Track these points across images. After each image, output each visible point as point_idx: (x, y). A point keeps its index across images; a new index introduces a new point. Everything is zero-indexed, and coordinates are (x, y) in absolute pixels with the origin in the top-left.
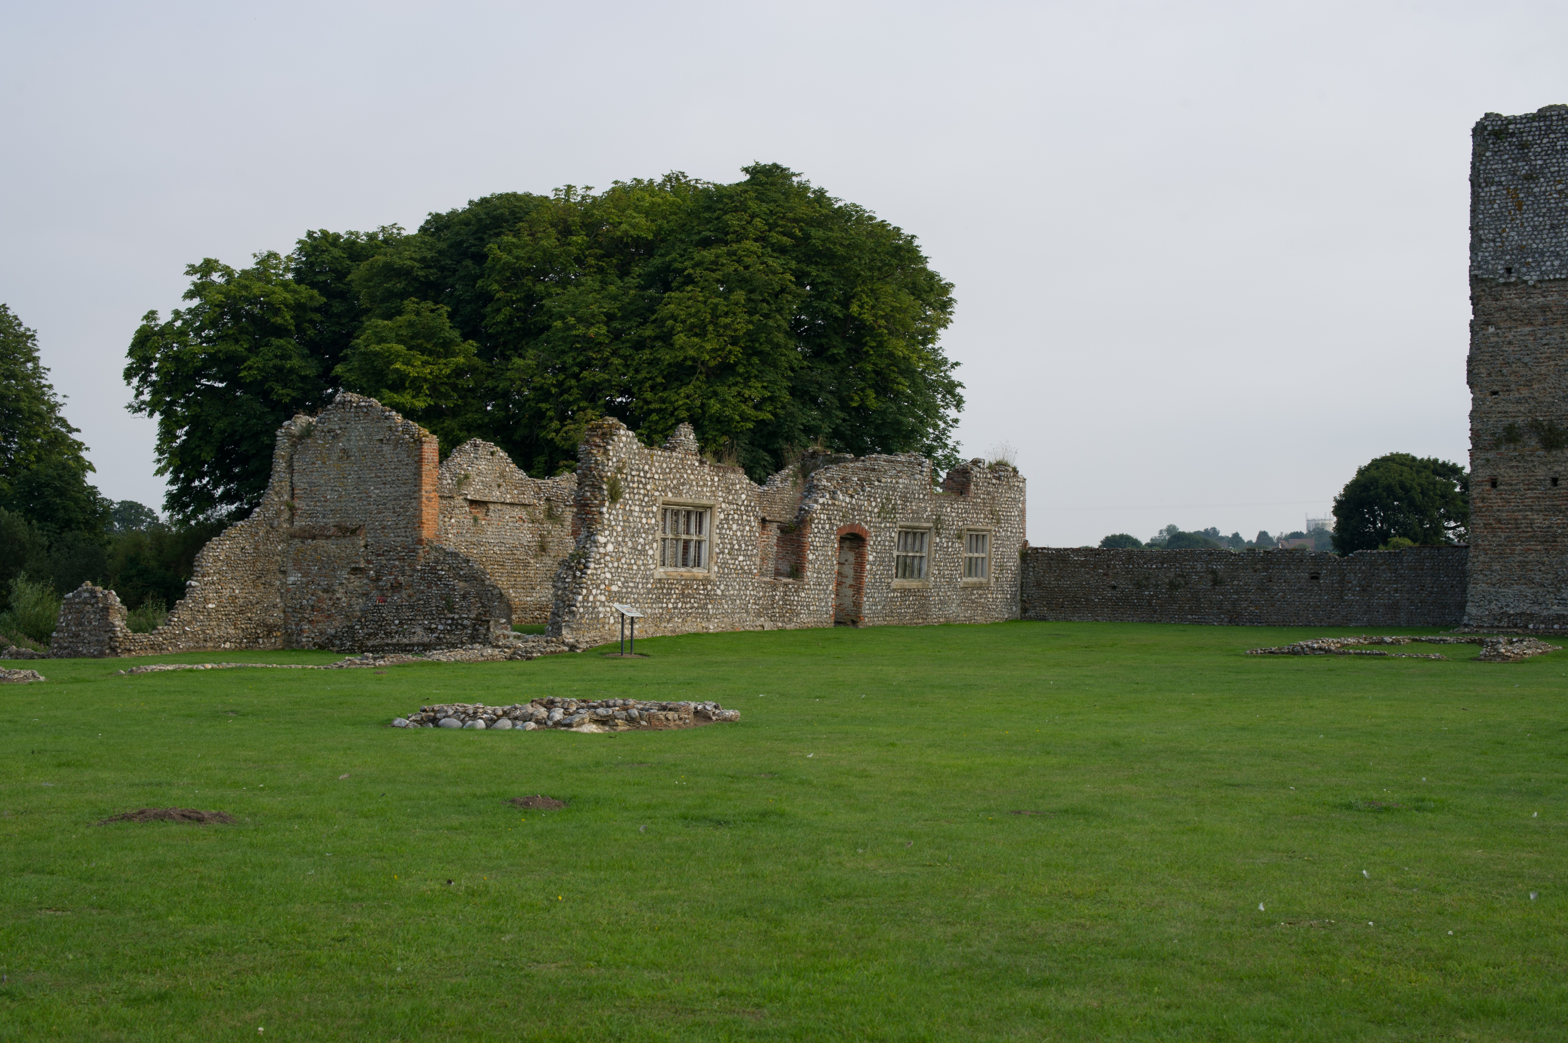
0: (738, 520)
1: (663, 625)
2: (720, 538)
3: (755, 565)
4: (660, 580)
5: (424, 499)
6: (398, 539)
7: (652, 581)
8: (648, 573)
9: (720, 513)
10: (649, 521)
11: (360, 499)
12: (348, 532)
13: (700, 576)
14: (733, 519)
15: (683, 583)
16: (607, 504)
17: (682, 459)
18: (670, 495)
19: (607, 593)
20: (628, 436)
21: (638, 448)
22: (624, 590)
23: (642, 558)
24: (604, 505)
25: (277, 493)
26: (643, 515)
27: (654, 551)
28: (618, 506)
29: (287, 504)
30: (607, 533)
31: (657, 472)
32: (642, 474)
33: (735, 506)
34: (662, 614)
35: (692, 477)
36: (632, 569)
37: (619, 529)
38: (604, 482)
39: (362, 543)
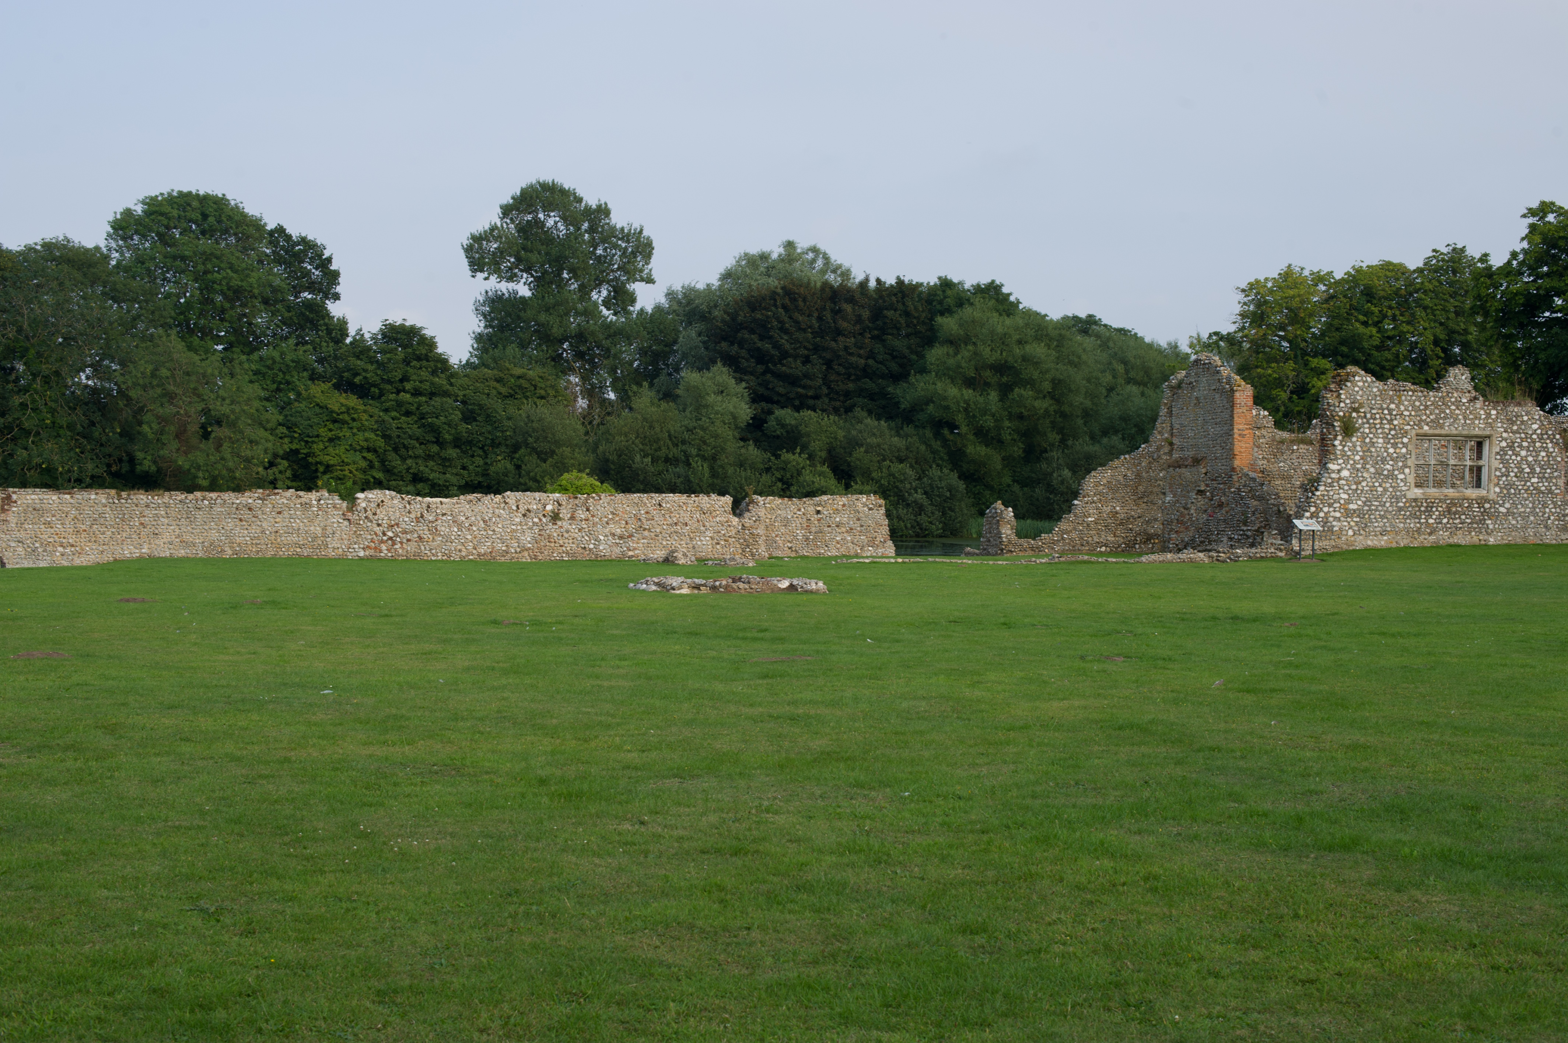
0: (1528, 447)
1: (1423, 536)
2: (1502, 463)
3: (1556, 485)
4: (1415, 500)
5: (1236, 436)
6: (1223, 468)
7: (1404, 500)
8: (1398, 493)
9: (1501, 441)
10: (1398, 451)
11: (1205, 437)
12: (1197, 461)
13: (1474, 496)
14: (1520, 446)
15: (1448, 502)
16: (1340, 438)
17: (1443, 397)
18: (1426, 428)
19: (1342, 511)
20: (1364, 382)
21: (1379, 390)
22: (1366, 508)
23: (1390, 481)
24: (1335, 439)
25: (1159, 433)
26: (1389, 446)
27: (1409, 474)
28: (1354, 439)
29: (1166, 440)
30: (1341, 461)
31: (1406, 410)
32: (1386, 412)
33: (1523, 436)
34: (1420, 528)
35: (1457, 412)
36: (1376, 491)
37: (1357, 458)
38: (1336, 420)
39: (1204, 471)
